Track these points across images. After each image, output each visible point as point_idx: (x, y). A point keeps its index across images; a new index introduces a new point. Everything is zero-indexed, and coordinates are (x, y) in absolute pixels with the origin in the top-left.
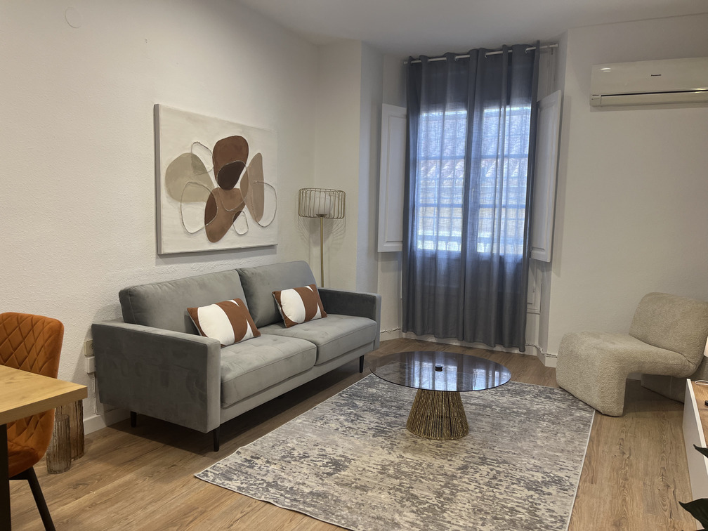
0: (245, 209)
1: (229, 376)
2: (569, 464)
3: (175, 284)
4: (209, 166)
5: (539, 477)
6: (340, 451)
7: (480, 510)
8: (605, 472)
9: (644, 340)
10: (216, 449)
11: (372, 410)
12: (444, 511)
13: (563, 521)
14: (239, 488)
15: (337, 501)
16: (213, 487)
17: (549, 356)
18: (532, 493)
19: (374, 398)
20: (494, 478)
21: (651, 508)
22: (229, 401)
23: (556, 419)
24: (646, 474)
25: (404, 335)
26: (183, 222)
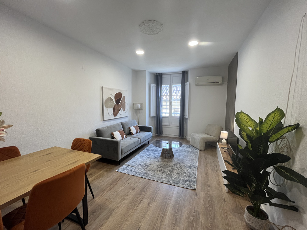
0: (122, 109)
1: (123, 148)
2: (195, 162)
3: (108, 127)
4: (114, 99)
5: (190, 165)
6: (147, 163)
7: (179, 174)
8: (202, 163)
9: (208, 134)
10: (120, 164)
11: (152, 153)
12: (171, 174)
13: (195, 174)
14: (127, 173)
15: (149, 174)
16: (121, 173)
17: (188, 138)
18: (189, 169)
19: (152, 150)
20: (181, 166)
21: (212, 170)
22: (123, 154)
23: (191, 152)
24: (210, 163)
25: (156, 135)
26: (108, 113)
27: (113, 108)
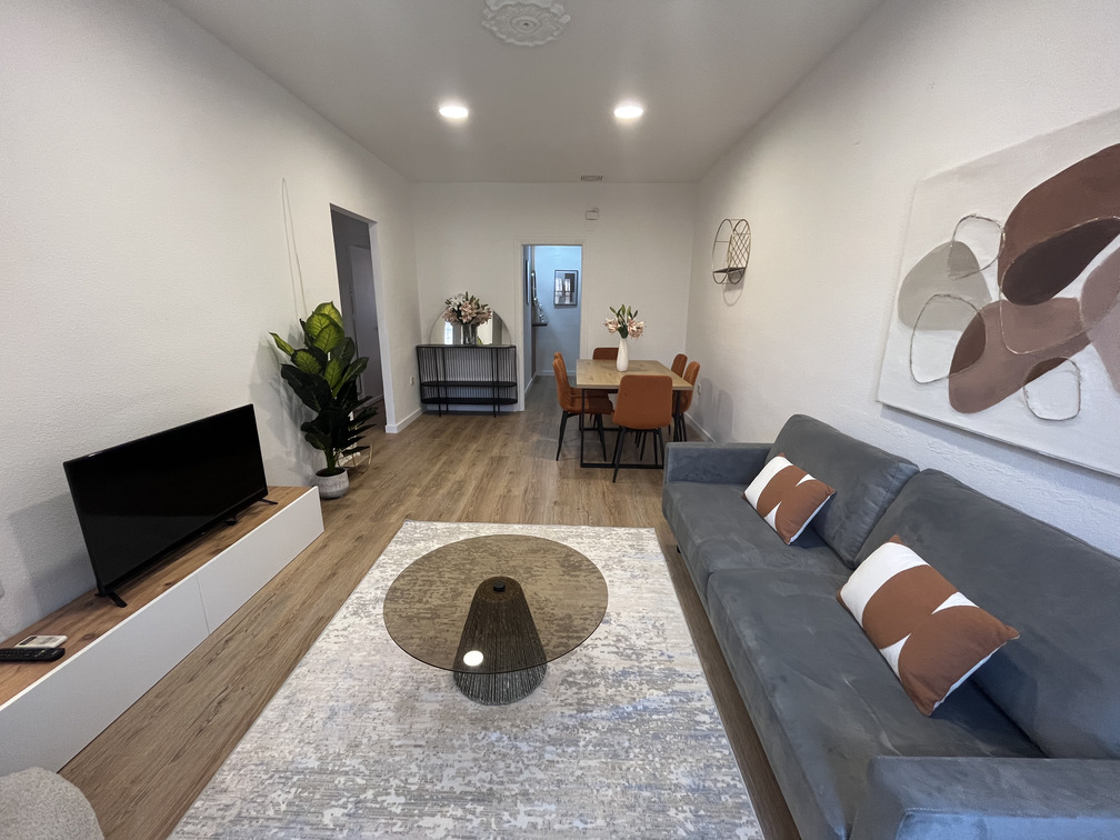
0: (1085, 356)
4: (987, 257)
26: (911, 363)
27: (959, 335)
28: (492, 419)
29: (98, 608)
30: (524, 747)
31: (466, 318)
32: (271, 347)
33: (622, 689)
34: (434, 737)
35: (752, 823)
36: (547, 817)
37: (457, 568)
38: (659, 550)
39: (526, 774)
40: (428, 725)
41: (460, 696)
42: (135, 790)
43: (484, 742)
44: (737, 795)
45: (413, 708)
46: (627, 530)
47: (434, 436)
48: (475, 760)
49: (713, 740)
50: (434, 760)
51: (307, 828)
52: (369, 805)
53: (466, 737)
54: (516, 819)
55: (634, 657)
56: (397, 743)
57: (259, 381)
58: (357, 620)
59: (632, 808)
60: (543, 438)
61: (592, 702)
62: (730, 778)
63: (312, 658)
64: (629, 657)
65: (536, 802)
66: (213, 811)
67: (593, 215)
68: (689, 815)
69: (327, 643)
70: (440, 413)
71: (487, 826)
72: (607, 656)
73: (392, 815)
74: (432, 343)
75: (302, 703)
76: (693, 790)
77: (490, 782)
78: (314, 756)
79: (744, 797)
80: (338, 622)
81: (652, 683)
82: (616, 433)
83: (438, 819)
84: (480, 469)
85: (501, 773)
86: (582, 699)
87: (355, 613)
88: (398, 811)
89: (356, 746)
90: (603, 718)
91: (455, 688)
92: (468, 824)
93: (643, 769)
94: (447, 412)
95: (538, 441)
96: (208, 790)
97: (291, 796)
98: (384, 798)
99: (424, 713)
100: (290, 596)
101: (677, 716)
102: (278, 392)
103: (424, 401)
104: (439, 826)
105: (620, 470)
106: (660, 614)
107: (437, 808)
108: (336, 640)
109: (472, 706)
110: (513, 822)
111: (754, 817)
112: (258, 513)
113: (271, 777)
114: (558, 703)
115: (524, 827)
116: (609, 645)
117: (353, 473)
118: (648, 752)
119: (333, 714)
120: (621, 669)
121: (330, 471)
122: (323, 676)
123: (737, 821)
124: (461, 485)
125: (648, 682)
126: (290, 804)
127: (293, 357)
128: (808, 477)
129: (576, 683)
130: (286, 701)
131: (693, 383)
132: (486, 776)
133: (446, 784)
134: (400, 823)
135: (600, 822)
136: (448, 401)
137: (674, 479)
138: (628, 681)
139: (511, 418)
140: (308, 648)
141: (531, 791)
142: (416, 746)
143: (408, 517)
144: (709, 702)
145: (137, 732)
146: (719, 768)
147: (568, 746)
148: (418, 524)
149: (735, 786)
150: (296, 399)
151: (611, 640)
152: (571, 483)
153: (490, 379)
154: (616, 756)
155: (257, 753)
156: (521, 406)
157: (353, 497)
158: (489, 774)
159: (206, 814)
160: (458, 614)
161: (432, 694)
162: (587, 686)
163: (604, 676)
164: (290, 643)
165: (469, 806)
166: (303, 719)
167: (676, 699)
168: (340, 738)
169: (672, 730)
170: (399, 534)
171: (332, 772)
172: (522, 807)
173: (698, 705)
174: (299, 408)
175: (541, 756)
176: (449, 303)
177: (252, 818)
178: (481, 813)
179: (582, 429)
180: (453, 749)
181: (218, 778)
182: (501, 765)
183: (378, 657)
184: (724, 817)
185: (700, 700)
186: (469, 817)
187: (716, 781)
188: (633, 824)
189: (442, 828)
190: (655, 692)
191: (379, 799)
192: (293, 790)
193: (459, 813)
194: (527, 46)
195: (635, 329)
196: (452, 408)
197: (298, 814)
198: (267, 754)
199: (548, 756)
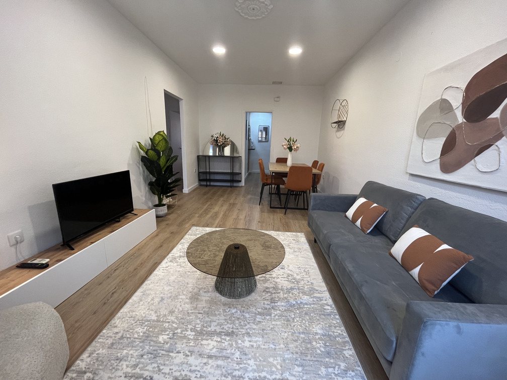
4: (457, 104)
26: (422, 154)
27: (444, 139)
28: (230, 188)
29: (62, 250)
30: (247, 315)
31: (219, 143)
32: (137, 148)
33: (291, 295)
34: (207, 310)
35: (351, 349)
36: (258, 343)
37: (216, 245)
38: (306, 241)
39: (248, 326)
40: (204, 305)
41: (218, 295)
42: (77, 325)
43: (229, 313)
44: (344, 338)
45: (197, 299)
46: (291, 233)
47: (205, 194)
48: (225, 319)
49: (332, 316)
50: (207, 319)
51: (152, 343)
52: (179, 335)
53: (221, 310)
54: (244, 343)
55: (296, 282)
56: (191, 312)
57: (131, 162)
58: (172, 264)
59: (296, 341)
60: (253, 197)
61: (277, 299)
62: (340, 331)
63: (152, 278)
64: (293, 283)
65: (253, 337)
66: (111, 334)
67: (278, 99)
68: (322, 345)
69: (159, 272)
70: (207, 186)
71: (231, 345)
72: (283, 281)
73: (189, 339)
74: (205, 154)
75: (149, 294)
76: (323, 335)
77: (232, 328)
78: (154, 315)
79: (347, 339)
80: (164, 264)
81: (304, 293)
82: (286, 196)
83: (209, 341)
84: (225, 208)
85: (237, 325)
86: (273, 298)
87: (171, 261)
88: (192, 338)
89: (173, 312)
90: (282, 306)
91: (216, 292)
92: (223, 344)
93: (301, 326)
94: (210, 185)
95: (251, 198)
96: (108, 326)
97: (145, 330)
98: (186, 332)
99: (202, 300)
100: (142, 254)
101: (316, 306)
102: (139, 168)
103: (200, 180)
104: (210, 344)
105: (288, 210)
106: (307, 266)
107: (209, 337)
108: (163, 271)
109: (223, 299)
110: (243, 344)
111: (351, 347)
112: (129, 219)
113: (136, 322)
114: (262, 299)
115: (248, 346)
116: (284, 278)
117: (169, 207)
118: (303, 320)
119: (162, 299)
120: (290, 287)
121: (160, 205)
122: (158, 285)
123: (344, 348)
124: (216, 214)
125: (302, 293)
126: (144, 333)
127: (146, 153)
128: (375, 205)
129: (270, 292)
130: (142, 294)
131: (322, 171)
132: (231, 326)
133: (212, 328)
134: (193, 342)
135: (282, 346)
136: (210, 180)
137: (313, 209)
138: (293, 292)
139: (238, 189)
140: (151, 274)
141: (251, 332)
142: (199, 313)
143: (193, 225)
144: (330, 302)
145: (77, 303)
146: (335, 327)
147: (267, 316)
148: (198, 228)
149: (343, 334)
150: (146, 172)
151: (285, 276)
152: (266, 215)
153: (229, 171)
154: (288, 320)
155: (129, 313)
156: (243, 183)
157: (169, 217)
158: (232, 325)
159: (108, 335)
160: (216, 263)
161: (206, 294)
162: (275, 293)
163: (282, 290)
164: (143, 272)
165: (223, 337)
166: (149, 301)
167: (314, 299)
168: (166, 309)
169: (313, 312)
170: (190, 231)
171: (163, 322)
172: (246, 338)
173: (325, 302)
174: (147, 176)
175: (255, 319)
176: (212, 136)
177: (128, 338)
178: (229, 340)
179: (271, 194)
180: (215, 315)
181: (113, 322)
182: (237, 322)
183: (181, 278)
184: (338, 346)
185: (326, 300)
186: (223, 341)
187: (334, 332)
188: (297, 347)
189: (211, 345)
190: (306, 297)
191: (184, 333)
192: (146, 328)
193: (219, 339)
194: (253, 19)
195: (295, 147)
196: (212, 184)
197: (148, 337)
198: (134, 313)
199: (257, 319)
